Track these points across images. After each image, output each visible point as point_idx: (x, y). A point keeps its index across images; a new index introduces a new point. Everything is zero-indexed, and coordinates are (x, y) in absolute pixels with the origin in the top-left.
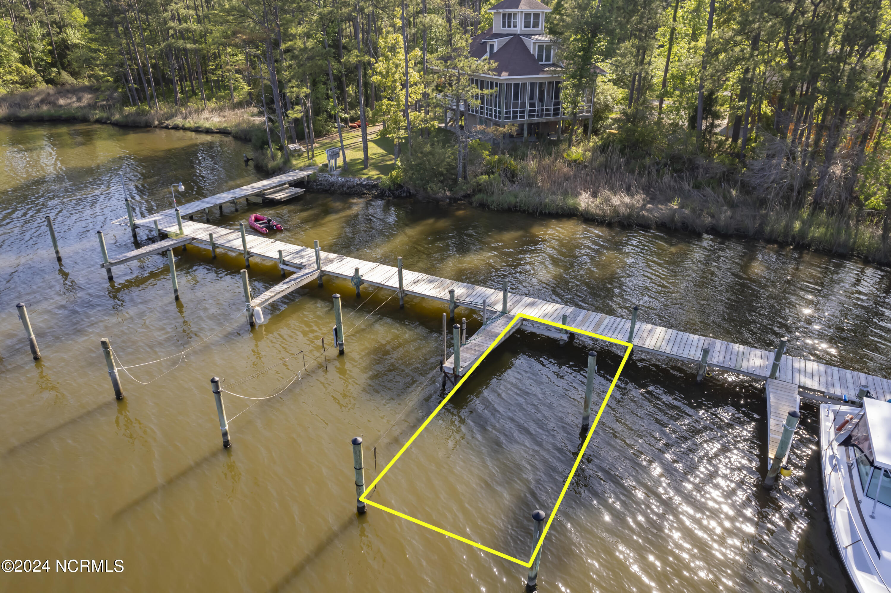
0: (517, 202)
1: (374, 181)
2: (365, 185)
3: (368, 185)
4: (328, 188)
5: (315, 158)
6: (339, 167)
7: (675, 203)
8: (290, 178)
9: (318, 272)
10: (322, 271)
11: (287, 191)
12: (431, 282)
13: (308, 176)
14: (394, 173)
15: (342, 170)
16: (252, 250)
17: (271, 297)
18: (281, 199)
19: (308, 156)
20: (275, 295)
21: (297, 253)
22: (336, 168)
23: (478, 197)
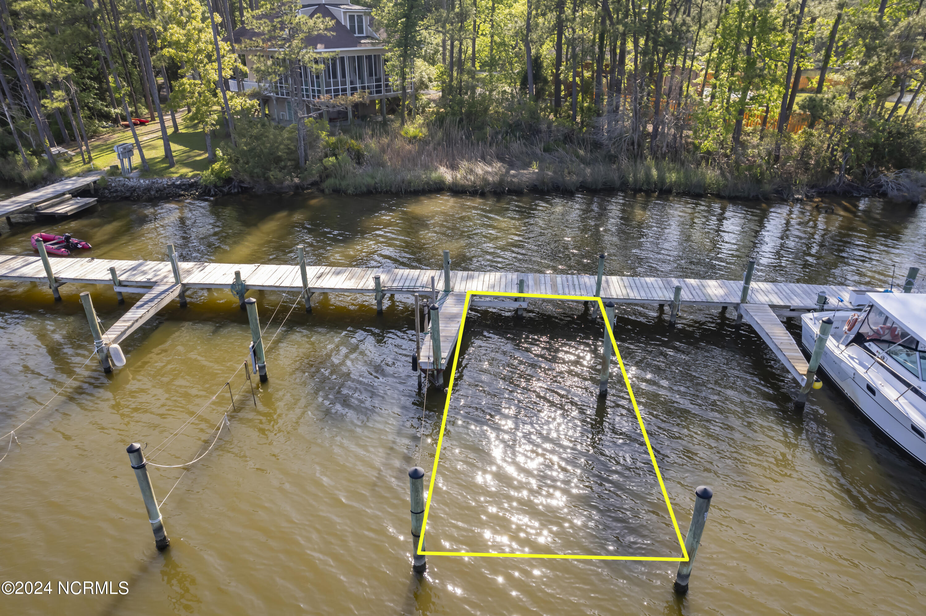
0: (376, 183)
1: (190, 178)
2: (180, 185)
3: (184, 185)
4: (128, 194)
5: (95, 162)
6: (136, 168)
7: (535, 167)
8: (69, 187)
9: (179, 287)
10: (184, 285)
11: (71, 202)
12: (338, 273)
13: (95, 182)
14: (216, 166)
15: (141, 171)
16: (63, 276)
17: (129, 327)
18: (66, 213)
19: (84, 159)
20: (133, 324)
21: (134, 269)
22: (132, 169)
23: (330, 182)
